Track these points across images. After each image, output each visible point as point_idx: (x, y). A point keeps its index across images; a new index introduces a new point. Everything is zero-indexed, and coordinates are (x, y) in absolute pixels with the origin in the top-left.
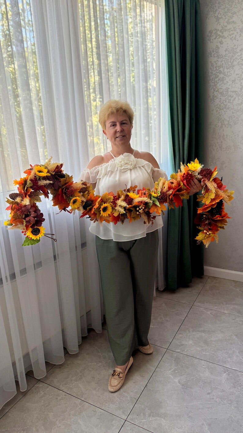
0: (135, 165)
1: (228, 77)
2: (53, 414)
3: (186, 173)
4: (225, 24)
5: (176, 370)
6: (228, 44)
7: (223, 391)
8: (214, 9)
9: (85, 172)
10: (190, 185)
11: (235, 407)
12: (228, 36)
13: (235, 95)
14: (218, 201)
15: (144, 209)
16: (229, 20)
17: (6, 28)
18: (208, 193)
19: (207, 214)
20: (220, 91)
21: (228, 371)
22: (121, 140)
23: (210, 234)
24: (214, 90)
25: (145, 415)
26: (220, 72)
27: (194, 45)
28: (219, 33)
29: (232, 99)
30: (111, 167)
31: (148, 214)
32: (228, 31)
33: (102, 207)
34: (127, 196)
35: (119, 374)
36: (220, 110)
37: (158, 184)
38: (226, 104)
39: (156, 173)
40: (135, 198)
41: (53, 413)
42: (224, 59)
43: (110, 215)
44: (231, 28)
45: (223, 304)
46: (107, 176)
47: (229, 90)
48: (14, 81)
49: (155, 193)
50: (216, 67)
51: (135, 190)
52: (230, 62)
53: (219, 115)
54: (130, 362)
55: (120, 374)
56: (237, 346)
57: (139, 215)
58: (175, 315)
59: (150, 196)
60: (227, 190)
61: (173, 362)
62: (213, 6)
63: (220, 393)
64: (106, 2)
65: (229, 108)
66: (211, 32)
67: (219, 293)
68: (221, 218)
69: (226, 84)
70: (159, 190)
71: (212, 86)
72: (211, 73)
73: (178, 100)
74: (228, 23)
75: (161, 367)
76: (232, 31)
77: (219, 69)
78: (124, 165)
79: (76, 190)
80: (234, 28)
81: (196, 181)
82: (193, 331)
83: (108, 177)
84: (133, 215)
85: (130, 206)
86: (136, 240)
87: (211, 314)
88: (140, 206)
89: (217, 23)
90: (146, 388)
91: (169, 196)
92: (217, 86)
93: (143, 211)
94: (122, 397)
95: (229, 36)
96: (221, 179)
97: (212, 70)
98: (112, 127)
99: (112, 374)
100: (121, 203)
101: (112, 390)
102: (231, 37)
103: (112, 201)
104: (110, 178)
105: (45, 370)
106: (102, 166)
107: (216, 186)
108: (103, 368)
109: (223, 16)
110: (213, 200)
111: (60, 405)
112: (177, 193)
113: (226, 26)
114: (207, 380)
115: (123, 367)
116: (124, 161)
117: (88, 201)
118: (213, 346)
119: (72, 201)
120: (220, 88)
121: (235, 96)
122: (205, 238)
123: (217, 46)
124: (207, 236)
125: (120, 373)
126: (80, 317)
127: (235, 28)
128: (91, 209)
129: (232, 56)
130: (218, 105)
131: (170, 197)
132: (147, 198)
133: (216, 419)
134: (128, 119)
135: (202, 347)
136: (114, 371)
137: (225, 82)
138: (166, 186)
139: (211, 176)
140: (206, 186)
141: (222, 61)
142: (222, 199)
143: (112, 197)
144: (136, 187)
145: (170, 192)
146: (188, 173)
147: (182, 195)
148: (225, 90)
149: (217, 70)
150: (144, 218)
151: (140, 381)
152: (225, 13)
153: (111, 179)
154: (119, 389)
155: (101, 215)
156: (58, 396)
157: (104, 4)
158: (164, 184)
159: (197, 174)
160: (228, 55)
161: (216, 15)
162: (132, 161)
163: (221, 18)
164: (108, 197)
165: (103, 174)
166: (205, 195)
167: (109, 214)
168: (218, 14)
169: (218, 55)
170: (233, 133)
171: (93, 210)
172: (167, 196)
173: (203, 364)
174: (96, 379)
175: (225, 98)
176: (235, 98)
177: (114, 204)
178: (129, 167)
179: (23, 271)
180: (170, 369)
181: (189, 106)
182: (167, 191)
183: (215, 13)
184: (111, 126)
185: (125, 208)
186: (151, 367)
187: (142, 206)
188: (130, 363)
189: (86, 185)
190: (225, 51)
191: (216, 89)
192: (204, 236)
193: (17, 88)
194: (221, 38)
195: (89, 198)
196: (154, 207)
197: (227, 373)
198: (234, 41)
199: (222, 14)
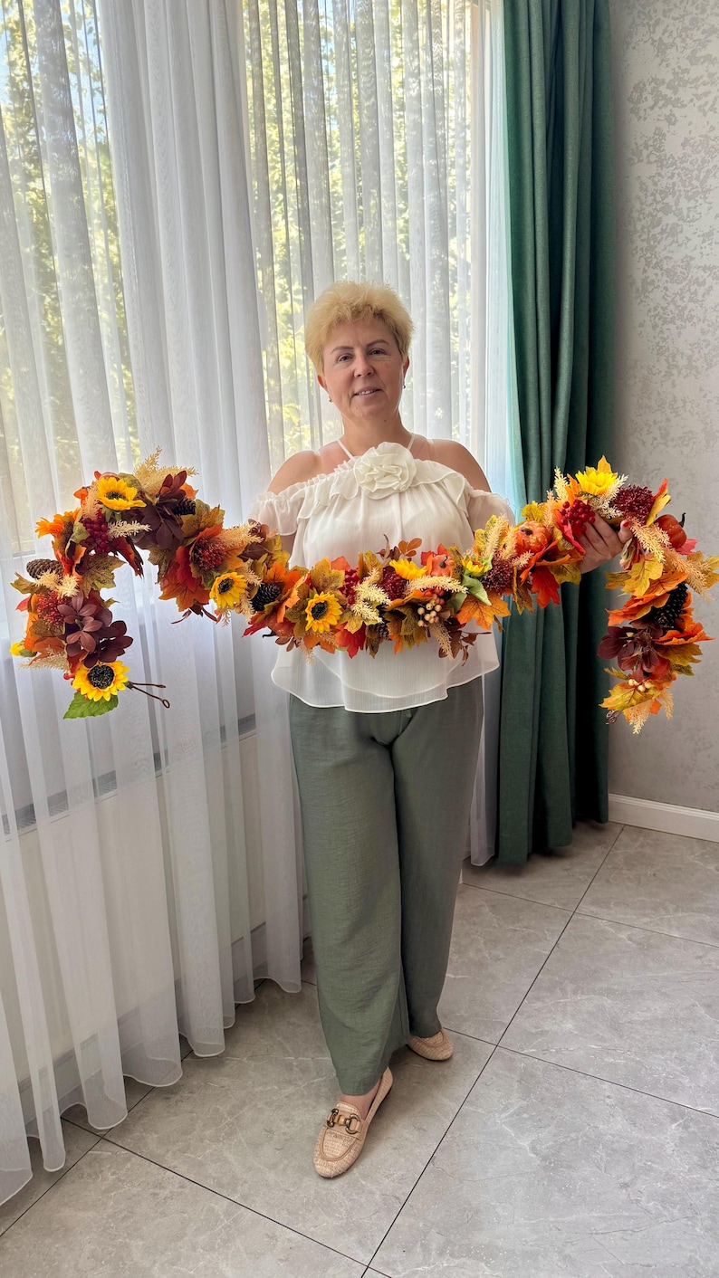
0: (414, 478)
1: (691, 224)
2: (142, 1243)
3: (571, 503)
4: (685, 64)
5: (524, 1113)
6: (690, 123)
7: (668, 1177)
8: (651, 18)
9: (263, 503)
10: (583, 538)
11: (707, 1230)
12: (692, 100)
13: (710, 278)
14: (672, 586)
15: (441, 611)
16: (694, 52)
17: (21, 73)
18: (640, 564)
19: (638, 627)
20: (665, 267)
21: (683, 1115)
22: (368, 402)
23: (647, 690)
24: (648, 264)
25: (425, 1248)
26: (666, 210)
27: (589, 127)
28: (663, 89)
29: (701, 291)
30: (341, 485)
31: (452, 627)
32: (693, 86)
33: (311, 603)
34: (389, 570)
35: (348, 1121)
36: (665, 322)
37: (486, 535)
38: (683, 305)
39: (478, 505)
40: (414, 577)
41: (142, 1239)
42: (680, 170)
43: (337, 628)
44: (702, 76)
45: (666, 909)
46: (329, 513)
47: (692, 263)
48: (41, 233)
49: (474, 564)
50: (653, 194)
51: (414, 553)
52: (697, 179)
53: (661, 338)
54: (383, 1084)
55: (354, 1121)
56: (709, 1040)
57: (425, 632)
58: (521, 941)
59: (460, 573)
60: (699, 555)
61: (516, 1085)
62: (647, 11)
63: (659, 1185)
64: (326, 7)
65: (692, 317)
66: (640, 88)
67: (654, 875)
68: (682, 641)
69: (684, 246)
70: (489, 555)
71: (642, 249)
72: (637, 211)
73: (539, 291)
74: (693, 59)
75: (477, 1100)
76: (705, 84)
77: (663, 199)
78: (378, 479)
79: (233, 549)
80: (711, 75)
81: (603, 527)
82: (575, 992)
83: (331, 516)
84: (406, 630)
85: (398, 601)
86: (414, 710)
87: (630, 939)
88: (428, 602)
89: (658, 60)
90: (431, 1165)
91: (520, 572)
92: (656, 250)
93: (437, 619)
94: (357, 1194)
95: (695, 101)
96: (680, 520)
97: (642, 204)
98: (342, 364)
99: (328, 1122)
100: (370, 591)
101: (327, 1171)
102: (701, 102)
103: (341, 585)
104: (337, 519)
105: (123, 1105)
106: (312, 483)
107: (666, 539)
108: (300, 1102)
109: (678, 41)
110: (655, 584)
111: (164, 1214)
112: (545, 562)
113: (686, 71)
114: (617, 1142)
115: (363, 1099)
116: (381, 466)
117: (266, 584)
118: (638, 1037)
119: (216, 584)
120: (666, 258)
121: (709, 281)
122: (633, 702)
123: (657, 128)
124: (638, 695)
125: (351, 1119)
126: (232, 944)
127: (713, 75)
128: (276, 610)
129: (704, 161)
130: (660, 310)
131: (523, 576)
132: (450, 579)
133: (649, 1266)
134: (389, 339)
135: (603, 1040)
136: (333, 1111)
137: (681, 238)
138: (510, 542)
139: (650, 509)
140: (635, 540)
141: (673, 174)
142: (684, 582)
143: (343, 573)
144: (417, 542)
145: (523, 560)
146: (578, 503)
147: (560, 570)
148: (678, 263)
149: (658, 203)
150: (443, 640)
151: (412, 1142)
152: (685, 29)
153: (341, 520)
154: (348, 1169)
155: (307, 629)
156: (160, 1189)
157: (321, 12)
158: (503, 535)
159: (606, 505)
160: (690, 159)
161: (657, 38)
162: (404, 468)
163: (673, 45)
164: (330, 572)
165: (315, 506)
166: (630, 569)
167: (331, 626)
168: (663, 34)
169: (659, 157)
170: (703, 393)
171: (283, 612)
172: (512, 574)
173: (607, 1094)
174: (276, 1137)
175: (680, 286)
176: (711, 287)
177: (349, 592)
178: (395, 484)
179: (59, 802)
180: (506, 1108)
181: (570, 308)
182: (512, 558)
183: (654, 29)
184: (337, 360)
185: (381, 609)
186: (446, 1101)
187: (433, 602)
188: (382, 1087)
189: (262, 535)
190: (683, 145)
191: (654, 261)
192: (628, 696)
193: (51, 254)
194: (670, 107)
195: (272, 577)
196: (471, 606)
197: (681, 1121)
198: (710, 114)
199: (675, 34)
